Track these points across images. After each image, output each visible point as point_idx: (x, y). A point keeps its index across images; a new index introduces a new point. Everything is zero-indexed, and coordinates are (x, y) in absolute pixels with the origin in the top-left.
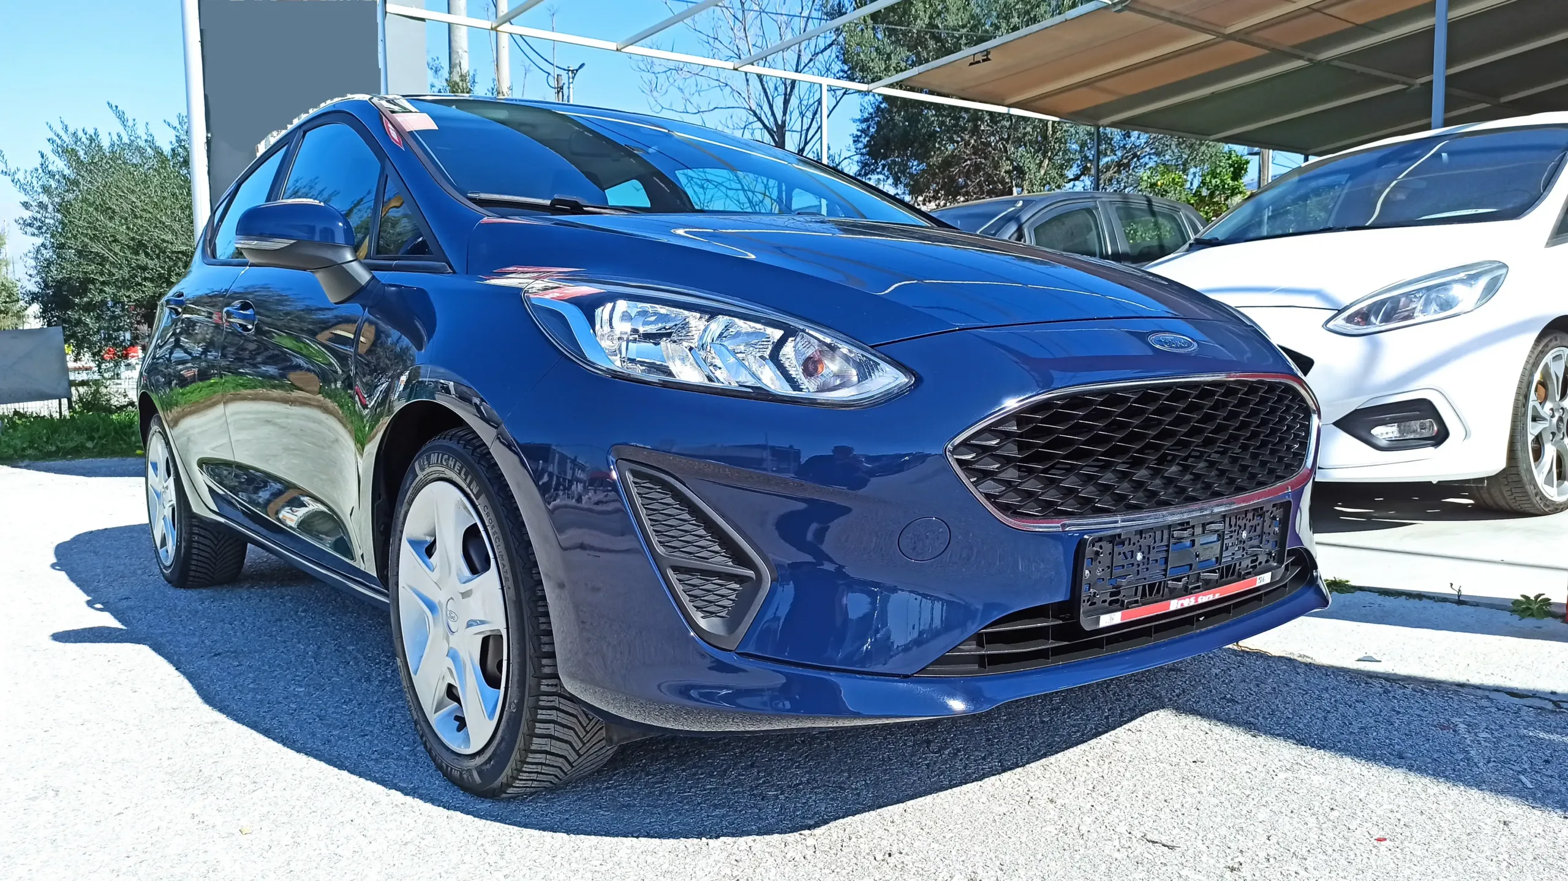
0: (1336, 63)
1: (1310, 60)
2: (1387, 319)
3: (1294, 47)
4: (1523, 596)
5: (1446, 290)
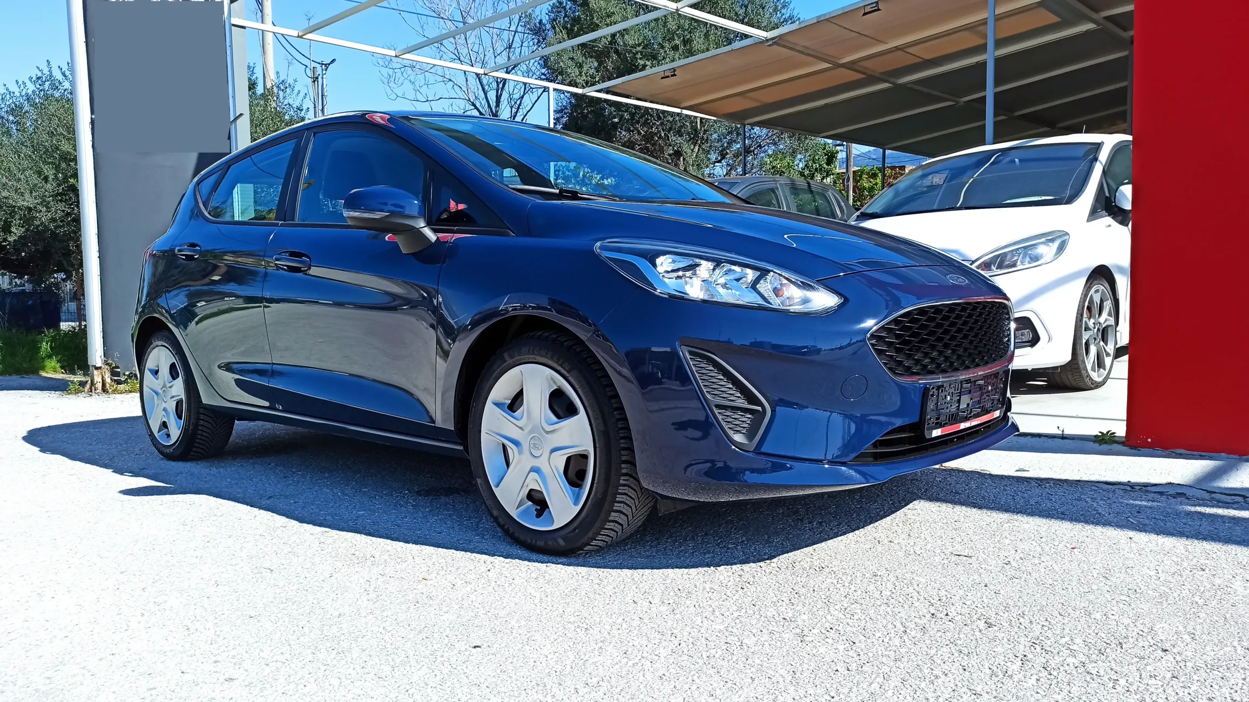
0: (909, 86)
1: (892, 83)
2: (1000, 267)
3: (883, 73)
4: (1099, 433)
5: (1034, 249)
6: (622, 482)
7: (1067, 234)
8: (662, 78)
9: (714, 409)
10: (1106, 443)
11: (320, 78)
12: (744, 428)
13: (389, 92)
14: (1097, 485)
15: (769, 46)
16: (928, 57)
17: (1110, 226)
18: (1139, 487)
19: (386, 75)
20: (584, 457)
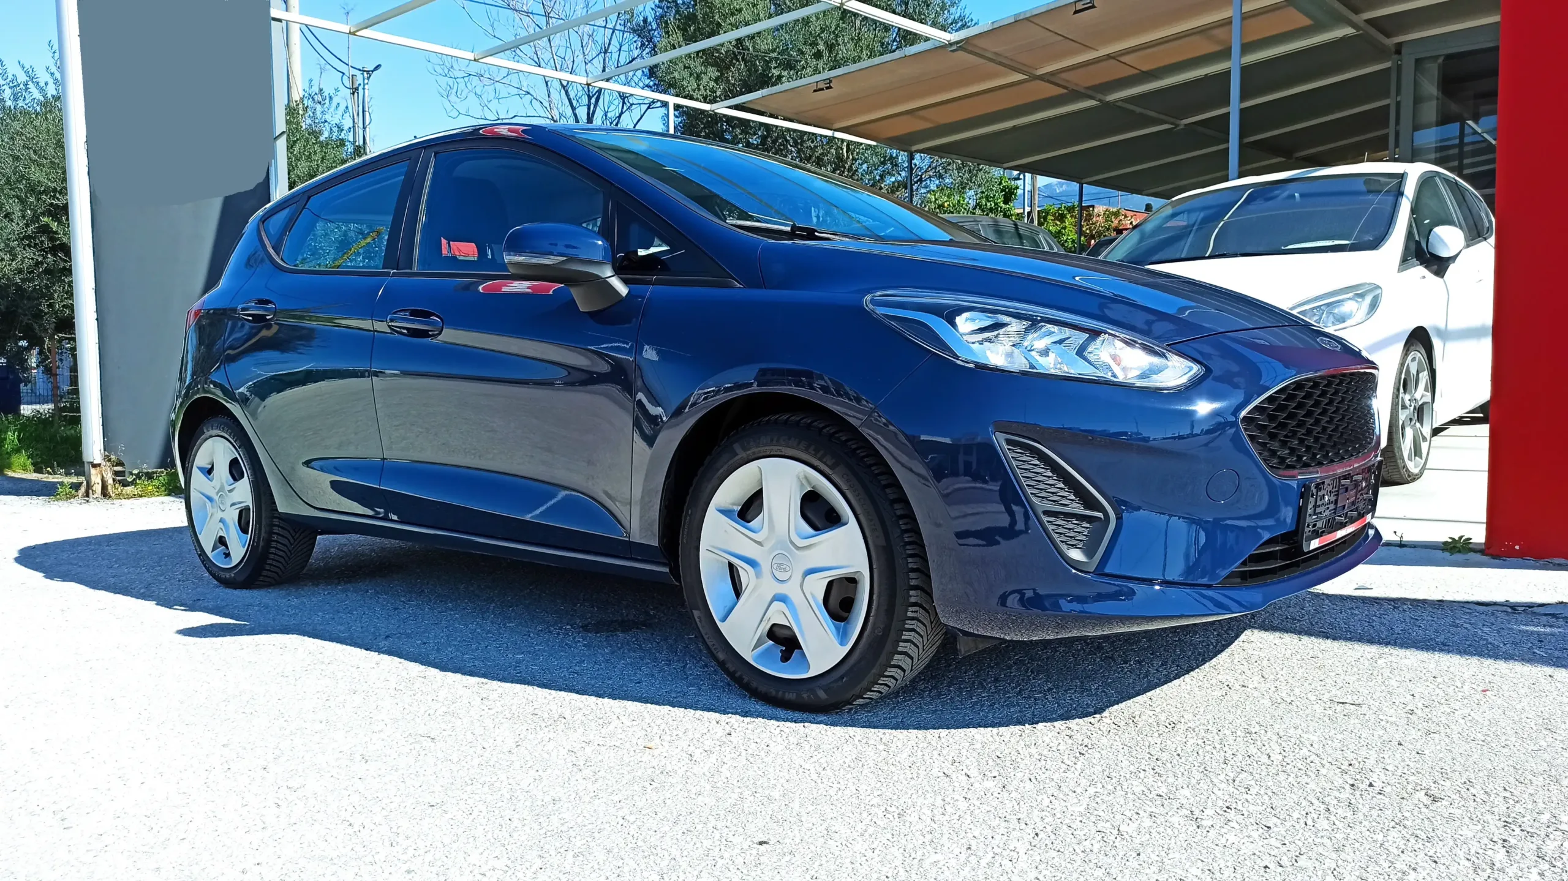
0: (1119, 104)
1: (1100, 100)
3: (1088, 88)
4: (1451, 538)
5: (1339, 306)
6: (910, 614)
7: (1378, 287)
8: (815, 91)
9: (1043, 516)
10: (1459, 551)
11: (360, 88)
12: (1081, 541)
13: (449, 108)
14: (1467, 606)
15: (953, 51)
16: (1145, 68)
17: (1424, 277)
18: (1523, 608)
19: (444, 86)
20: (852, 581)
